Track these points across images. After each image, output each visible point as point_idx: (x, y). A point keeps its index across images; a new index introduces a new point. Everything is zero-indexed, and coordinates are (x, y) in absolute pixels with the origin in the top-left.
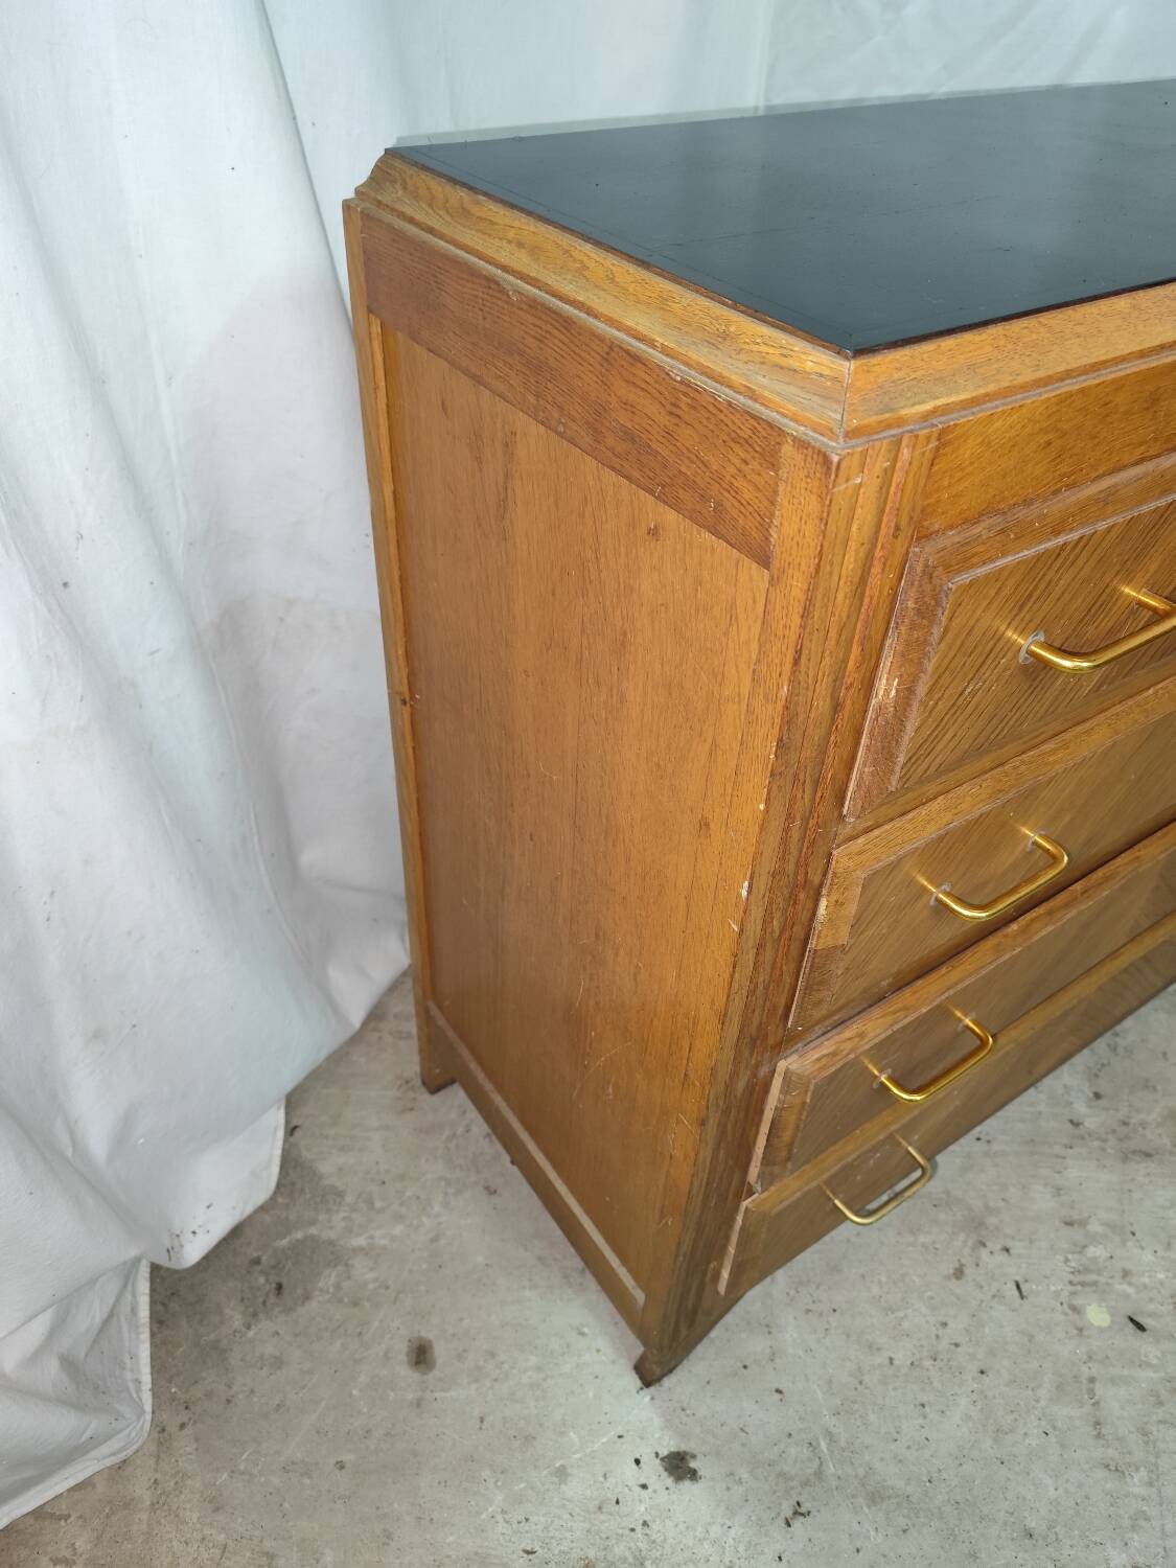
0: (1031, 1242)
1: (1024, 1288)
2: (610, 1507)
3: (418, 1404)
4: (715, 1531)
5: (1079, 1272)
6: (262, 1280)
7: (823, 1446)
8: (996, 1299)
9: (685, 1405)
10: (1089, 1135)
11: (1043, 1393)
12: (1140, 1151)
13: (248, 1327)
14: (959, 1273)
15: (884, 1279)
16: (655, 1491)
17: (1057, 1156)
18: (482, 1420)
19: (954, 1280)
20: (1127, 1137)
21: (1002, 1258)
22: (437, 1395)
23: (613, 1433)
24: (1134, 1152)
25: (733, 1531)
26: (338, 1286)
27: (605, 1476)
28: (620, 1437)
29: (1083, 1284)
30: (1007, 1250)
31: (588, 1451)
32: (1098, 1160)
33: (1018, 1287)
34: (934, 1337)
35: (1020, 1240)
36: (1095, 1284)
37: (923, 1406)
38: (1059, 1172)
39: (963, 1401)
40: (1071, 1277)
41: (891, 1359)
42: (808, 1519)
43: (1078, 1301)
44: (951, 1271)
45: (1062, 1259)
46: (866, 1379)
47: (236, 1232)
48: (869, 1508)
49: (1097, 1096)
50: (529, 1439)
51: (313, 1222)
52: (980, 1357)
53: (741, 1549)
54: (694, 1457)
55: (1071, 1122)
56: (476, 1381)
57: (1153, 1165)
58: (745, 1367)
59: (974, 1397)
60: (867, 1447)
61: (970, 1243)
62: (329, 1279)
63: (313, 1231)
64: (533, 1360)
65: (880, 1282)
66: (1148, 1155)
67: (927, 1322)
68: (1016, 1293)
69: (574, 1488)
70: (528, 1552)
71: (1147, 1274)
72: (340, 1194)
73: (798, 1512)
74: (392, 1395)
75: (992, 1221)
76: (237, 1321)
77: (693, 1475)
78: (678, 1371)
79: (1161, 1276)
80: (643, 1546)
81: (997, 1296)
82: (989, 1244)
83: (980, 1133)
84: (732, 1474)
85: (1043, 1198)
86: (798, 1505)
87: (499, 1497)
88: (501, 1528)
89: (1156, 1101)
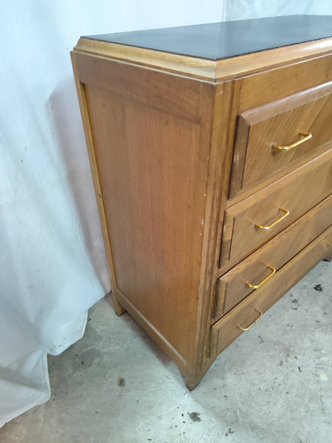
0: (304, 356)
1: (301, 369)
2: (174, 428)
3: (120, 396)
4: (205, 436)
5: (318, 364)
6: (78, 360)
7: (238, 413)
8: (293, 372)
9: (197, 399)
10: (322, 325)
11: (306, 400)
13: (74, 373)
14: (281, 364)
15: (258, 365)
16: (187, 424)
17: (312, 331)
18: (138, 401)
19: (279, 366)
21: (294, 360)
22: (125, 394)
23: (176, 407)
25: (210, 436)
26: (99, 363)
27: (173, 419)
28: (178, 408)
29: (319, 368)
30: (296, 358)
31: (168, 411)
32: (325, 332)
33: (299, 368)
34: (273, 383)
35: (300, 355)
36: (323, 368)
37: (269, 402)
38: (313, 336)
39: (281, 401)
40: (316, 366)
41: (260, 388)
42: (233, 434)
43: (318, 373)
44: (279, 363)
45: (313, 361)
46: (252, 394)
47: (72, 346)
48: (252, 431)
49: (325, 314)
50: (151, 407)
51: (93, 345)
52: (287, 388)
53: (212, 441)
54: (199, 414)
55: (317, 321)
56: (137, 390)
58: (216, 389)
59: (285, 400)
60: (251, 414)
61: (285, 355)
62: (97, 361)
63: (93, 347)
64: (154, 385)
65: (257, 366)
67: (271, 378)
68: (298, 370)
69: (164, 422)
70: (149, 440)
72: (102, 337)
73: (230, 431)
74: (112, 393)
75: (292, 349)
76: (71, 371)
77: (199, 420)
80: (183, 439)
81: (293, 371)
82: (290, 356)
83: (289, 324)
84: (210, 420)
85: (307, 343)
86: (230, 429)
87: (141, 424)
88: (142, 432)
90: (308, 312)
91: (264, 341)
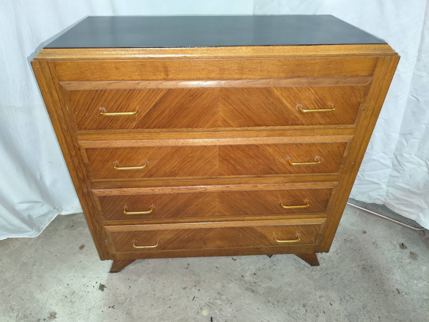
0: (206, 292)
2: (86, 286)
4: (97, 300)
5: (210, 303)
6: (71, 224)
7: (128, 300)
9: (113, 279)
10: (244, 280)
11: (177, 318)
12: (252, 290)
13: (63, 229)
14: (185, 288)
15: (169, 281)
16: (95, 289)
17: (231, 280)
18: (81, 262)
19: (182, 289)
20: (252, 286)
21: (197, 291)
22: (78, 254)
23: (97, 276)
24: (250, 289)
25: (100, 302)
26: (81, 231)
27: (90, 281)
28: (98, 277)
29: (208, 305)
30: (199, 290)
31: (91, 276)
32: (240, 286)
33: (194, 298)
34: (167, 296)
35: (204, 290)
36: (211, 307)
37: (152, 305)
38: (228, 283)
39: (161, 309)
40: (207, 303)
41: (155, 294)
42: (113, 309)
43: (204, 308)
44: (184, 287)
45: (209, 298)
46: (147, 295)
48: (125, 314)
49: (255, 274)
50: (85, 269)
52: (172, 304)
53: (98, 306)
54: (106, 287)
55: (242, 275)
56: (86, 256)
57: (252, 294)
58: (129, 280)
60: (135, 305)
61: (193, 285)
66: (253, 291)
67: (169, 293)
68: (192, 298)
69: (83, 280)
70: (68, 284)
71: (225, 313)
74: (72, 250)
75: (202, 283)
77: (103, 290)
78: (117, 273)
79: (228, 315)
80: (85, 295)
81: (188, 297)
82: (197, 287)
83: (218, 267)
84: (109, 294)
85: (218, 286)
86: (114, 306)
87: (72, 274)
88: (68, 279)
89: (269, 283)
90: (241, 266)
91: (189, 268)
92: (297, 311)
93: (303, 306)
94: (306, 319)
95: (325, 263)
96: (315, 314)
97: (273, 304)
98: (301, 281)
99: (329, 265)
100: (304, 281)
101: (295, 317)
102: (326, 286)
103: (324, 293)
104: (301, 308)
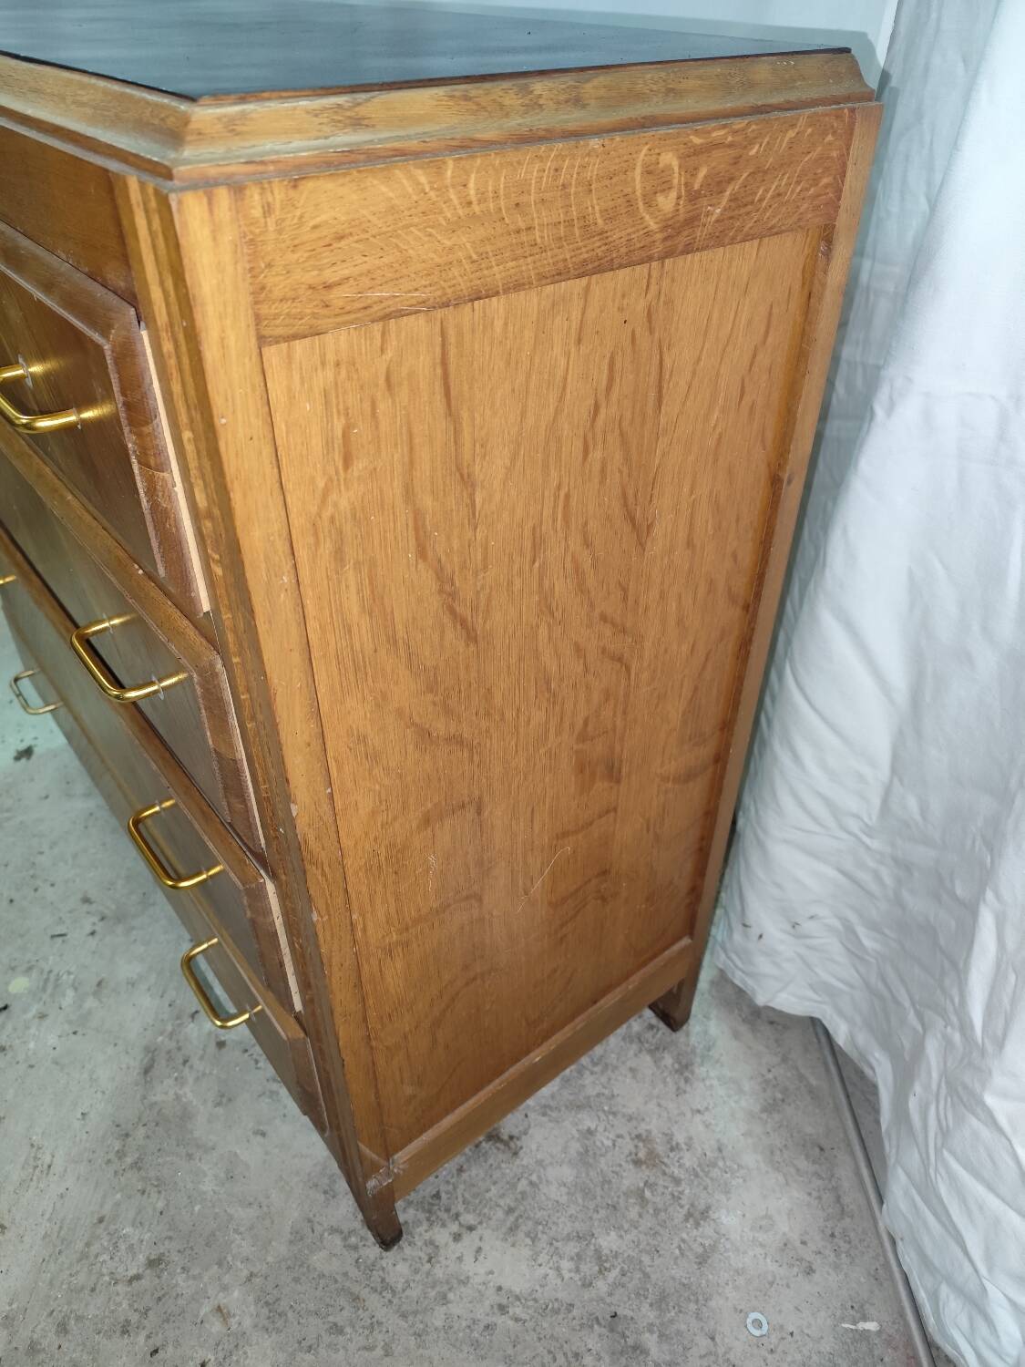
0: (93, 952)
1: (59, 940)
5: (57, 980)
8: (58, 919)
10: (180, 1025)
12: (152, 1066)
14: (86, 900)
16: (17, 745)
17: (164, 992)
19: (83, 895)
20: (170, 1059)
21: (88, 929)
24: (153, 1060)
29: (47, 980)
30: (92, 934)
32: (153, 1025)
33: (62, 935)
34: (47, 879)
35: (97, 945)
36: (44, 990)
38: (149, 989)
40: (55, 973)
41: (42, 853)
43: (34, 974)
44: (90, 896)
45: (73, 969)
49: (222, 1045)
52: (22, 901)
54: (28, 759)
57: (135, 1074)
61: (106, 911)
66: (147, 1071)
67: (58, 876)
68: (58, 933)
71: (37, 1033)
75: (120, 929)
77: (18, 759)
79: (32, 1045)
81: (60, 922)
82: (101, 924)
84: (11, 775)
85: (127, 970)
89: (205, 1101)
92: (123, 1247)
93: (152, 1257)
94: (100, 1292)
95: (416, 1271)
96: (134, 1318)
97: (121, 1154)
98: (265, 1209)
99: (414, 1293)
100: (272, 1222)
101: (95, 1248)
102: (290, 1314)
103: (247, 1322)
104: (141, 1257)
